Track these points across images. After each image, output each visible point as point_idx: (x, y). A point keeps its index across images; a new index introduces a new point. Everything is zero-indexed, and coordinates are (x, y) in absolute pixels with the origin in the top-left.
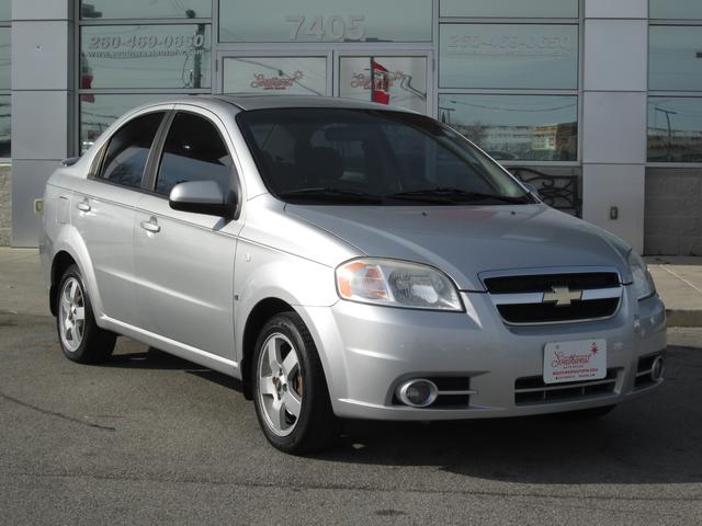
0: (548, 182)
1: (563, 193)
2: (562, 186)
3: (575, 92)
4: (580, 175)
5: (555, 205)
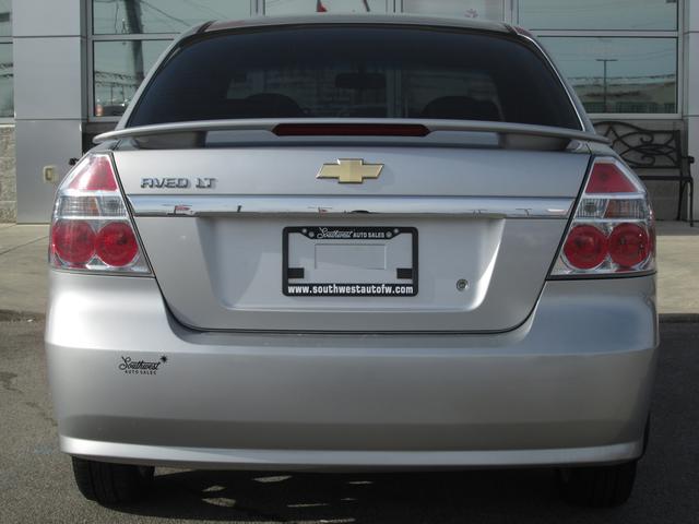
0: (646, 138)
1: (665, 150)
2: (662, 142)
3: (675, 34)
4: (682, 129)
5: (656, 164)
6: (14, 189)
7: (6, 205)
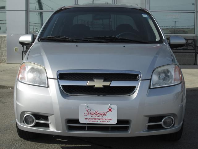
1: (191, 45)
2: (190, 42)
3: (194, 12)
4: (196, 39)
5: (189, 48)
6: (6, 54)
7: (4, 58)
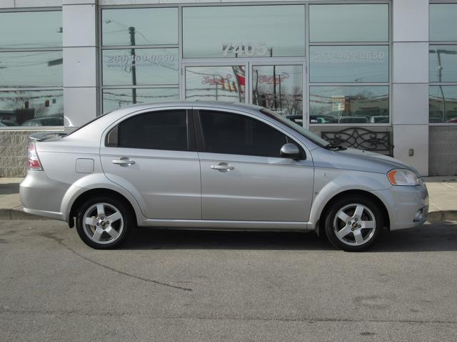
0: (373, 136)
1: (382, 142)
2: (381, 137)
3: (388, 84)
4: (391, 131)
